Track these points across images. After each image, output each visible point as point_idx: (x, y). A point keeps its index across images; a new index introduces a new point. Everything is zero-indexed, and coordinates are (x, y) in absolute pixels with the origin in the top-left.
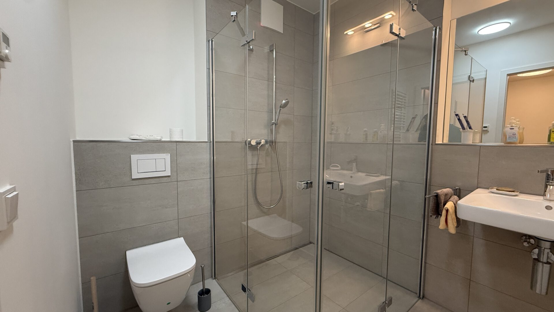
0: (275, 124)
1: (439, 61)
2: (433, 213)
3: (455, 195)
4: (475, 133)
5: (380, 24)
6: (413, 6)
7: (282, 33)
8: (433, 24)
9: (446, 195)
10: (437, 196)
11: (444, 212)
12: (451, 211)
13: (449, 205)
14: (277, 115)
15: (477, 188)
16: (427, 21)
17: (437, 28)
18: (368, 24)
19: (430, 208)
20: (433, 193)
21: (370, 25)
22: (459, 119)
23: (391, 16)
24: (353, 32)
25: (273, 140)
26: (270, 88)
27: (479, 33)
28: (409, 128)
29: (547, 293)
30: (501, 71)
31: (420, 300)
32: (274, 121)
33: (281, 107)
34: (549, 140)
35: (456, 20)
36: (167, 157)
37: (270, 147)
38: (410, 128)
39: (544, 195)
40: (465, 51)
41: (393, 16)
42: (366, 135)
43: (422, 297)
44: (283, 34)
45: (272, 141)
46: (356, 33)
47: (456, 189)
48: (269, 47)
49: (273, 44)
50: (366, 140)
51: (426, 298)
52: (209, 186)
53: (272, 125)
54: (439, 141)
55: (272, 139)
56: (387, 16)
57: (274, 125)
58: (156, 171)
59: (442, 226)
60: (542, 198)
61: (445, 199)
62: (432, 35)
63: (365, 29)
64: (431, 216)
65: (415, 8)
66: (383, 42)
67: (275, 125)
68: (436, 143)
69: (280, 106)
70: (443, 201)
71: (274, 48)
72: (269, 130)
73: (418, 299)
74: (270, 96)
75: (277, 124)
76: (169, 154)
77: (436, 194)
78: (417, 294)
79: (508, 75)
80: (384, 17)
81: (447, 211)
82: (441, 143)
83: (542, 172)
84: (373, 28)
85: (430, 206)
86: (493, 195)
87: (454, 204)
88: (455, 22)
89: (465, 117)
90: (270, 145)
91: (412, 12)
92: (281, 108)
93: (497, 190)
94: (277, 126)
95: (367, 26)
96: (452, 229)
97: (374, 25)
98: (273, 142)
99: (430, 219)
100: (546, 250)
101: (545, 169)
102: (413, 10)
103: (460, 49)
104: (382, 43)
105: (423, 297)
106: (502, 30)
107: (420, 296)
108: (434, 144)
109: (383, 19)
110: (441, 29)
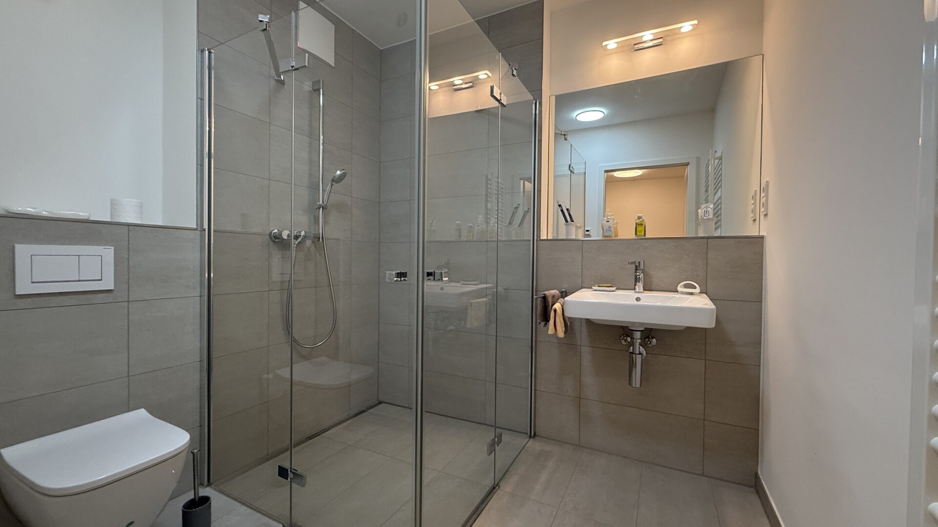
0: (323, 207)
1: (540, 141)
2: (541, 319)
3: (561, 298)
4: (577, 228)
5: (473, 84)
6: (512, 70)
7: (333, 65)
8: (533, 96)
9: (553, 296)
10: (545, 298)
11: (552, 314)
12: (559, 311)
13: (557, 306)
14: (326, 193)
15: (582, 288)
16: (527, 90)
17: (536, 101)
18: (457, 80)
19: (538, 313)
20: (541, 294)
21: (461, 82)
22: (562, 211)
23: (486, 76)
24: (437, 87)
25: (319, 234)
26: (313, 149)
27: (578, 118)
28: (511, 221)
29: (641, 386)
30: (599, 166)
31: (532, 439)
32: (321, 203)
33: (333, 181)
34: (636, 234)
35: (554, 97)
36: (108, 253)
37: (313, 246)
38: (513, 221)
39: (635, 289)
40: (565, 135)
41: (489, 77)
42: (460, 230)
43: (533, 436)
44: (333, 68)
45: (318, 236)
46: (442, 89)
47: (563, 292)
48: (312, 84)
49: (320, 81)
50: (460, 237)
51: (538, 436)
52: (199, 310)
53: (318, 210)
54: (544, 236)
55: (317, 233)
56: (482, 75)
57: (321, 208)
58: (79, 281)
59: (551, 331)
60: (633, 291)
61: (552, 302)
62: (532, 110)
63: (454, 86)
64: (540, 323)
65: (515, 73)
66: (478, 107)
67: (323, 210)
68: (541, 238)
69: (333, 179)
70: (550, 304)
71: (321, 86)
72: (312, 217)
73: (528, 438)
74: (312, 163)
75: (326, 209)
76: (113, 248)
77: (543, 295)
78: (527, 434)
79: (606, 171)
80: (478, 76)
81: (555, 311)
82: (546, 238)
83: (632, 263)
84: (464, 86)
85: (538, 310)
86: (595, 292)
87: (562, 306)
88: (553, 99)
89: (567, 209)
90: (313, 242)
91: (512, 76)
92: (334, 183)
93: (599, 286)
94: (326, 210)
95: (456, 82)
96: (561, 334)
97: (466, 83)
98: (319, 238)
99: (538, 326)
100: (637, 340)
101: (634, 260)
102: (513, 75)
103: (560, 133)
104: (478, 109)
105: (535, 435)
106: (597, 119)
107: (531, 434)
108: (539, 240)
109: (477, 78)
110: (540, 104)
